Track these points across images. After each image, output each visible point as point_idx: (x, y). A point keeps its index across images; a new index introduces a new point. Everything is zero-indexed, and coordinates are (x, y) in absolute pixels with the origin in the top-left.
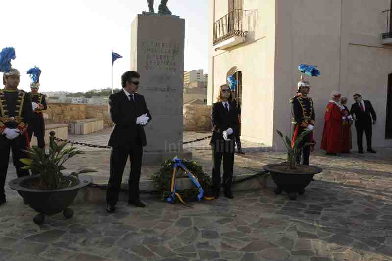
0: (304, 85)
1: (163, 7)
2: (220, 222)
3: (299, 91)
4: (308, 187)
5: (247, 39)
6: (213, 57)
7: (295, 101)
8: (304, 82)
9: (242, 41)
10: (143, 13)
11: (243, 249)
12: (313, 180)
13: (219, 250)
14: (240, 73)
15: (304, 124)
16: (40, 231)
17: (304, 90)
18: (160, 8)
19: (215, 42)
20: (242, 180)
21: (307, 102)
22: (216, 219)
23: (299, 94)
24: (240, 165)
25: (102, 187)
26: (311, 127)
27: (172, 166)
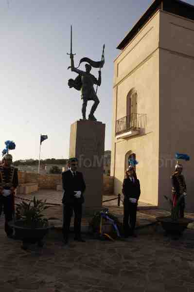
0: (179, 167)
1: (91, 116)
2: (133, 251)
3: (176, 170)
4: (185, 232)
5: (139, 133)
6: (115, 143)
7: (174, 177)
8: (180, 165)
9: (136, 134)
10: (80, 120)
11: (150, 266)
12: (187, 228)
13: (136, 266)
14: (134, 155)
15: (180, 192)
16: (26, 254)
17: (180, 170)
18: (89, 116)
19: (117, 134)
20: (143, 227)
21: (182, 178)
22: (131, 249)
23: (176, 172)
24: (140, 218)
25: (58, 229)
26: (185, 194)
27: (100, 217)
